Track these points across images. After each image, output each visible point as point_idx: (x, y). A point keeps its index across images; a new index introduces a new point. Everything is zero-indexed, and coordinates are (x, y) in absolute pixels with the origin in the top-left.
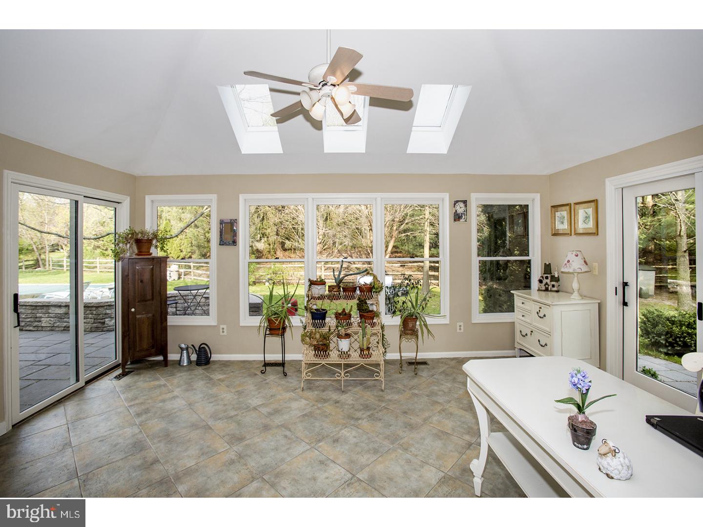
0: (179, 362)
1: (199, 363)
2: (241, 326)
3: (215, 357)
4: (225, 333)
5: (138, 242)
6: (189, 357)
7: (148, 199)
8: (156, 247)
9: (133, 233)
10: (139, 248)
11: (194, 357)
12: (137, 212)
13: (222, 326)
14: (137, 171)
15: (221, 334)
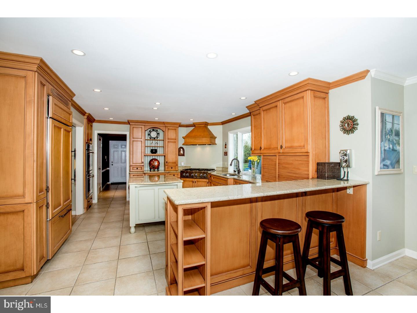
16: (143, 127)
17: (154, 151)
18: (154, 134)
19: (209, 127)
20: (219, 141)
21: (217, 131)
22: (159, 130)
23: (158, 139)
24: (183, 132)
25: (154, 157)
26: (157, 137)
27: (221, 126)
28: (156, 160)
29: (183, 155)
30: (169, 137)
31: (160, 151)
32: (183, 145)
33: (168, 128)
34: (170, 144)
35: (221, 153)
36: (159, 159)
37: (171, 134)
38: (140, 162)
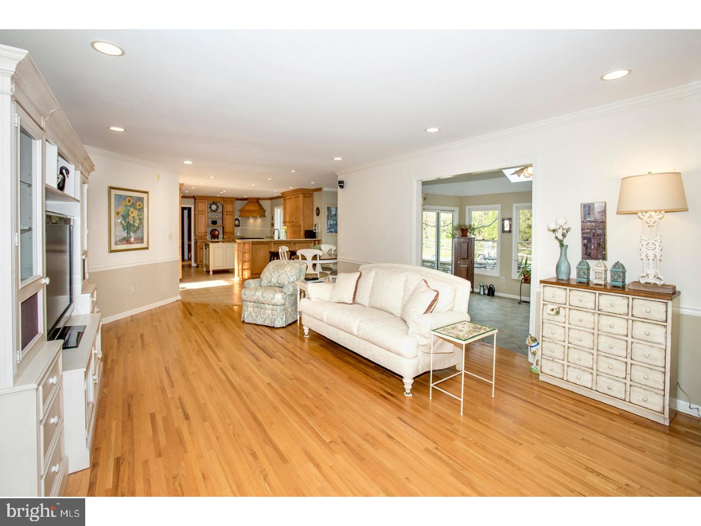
0: (479, 293)
1: (489, 295)
2: (513, 279)
3: (496, 294)
4: (504, 282)
5: (462, 230)
6: (484, 290)
7: (467, 208)
8: (470, 233)
9: (460, 226)
10: (462, 233)
11: (486, 292)
12: (462, 215)
13: (502, 278)
14: (462, 195)
15: (502, 282)
16: (206, 201)
17: (214, 223)
18: (214, 207)
19: (260, 201)
20: (267, 213)
21: (266, 205)
22: (218, 204)
23: (218, 211)
24: (239, 205)
25: (214, 228)
26: (217, 210)
27: (270, 201)
28: (216, 230)
29: (239, 226)
30: (228, 210)
31: (219, 222)
32: (239, 216)
33: (227, 202)
34: (228, 216)
35: (270, 225)
36: (218, 229)
37: (229, 208)
38: (204, 232)
